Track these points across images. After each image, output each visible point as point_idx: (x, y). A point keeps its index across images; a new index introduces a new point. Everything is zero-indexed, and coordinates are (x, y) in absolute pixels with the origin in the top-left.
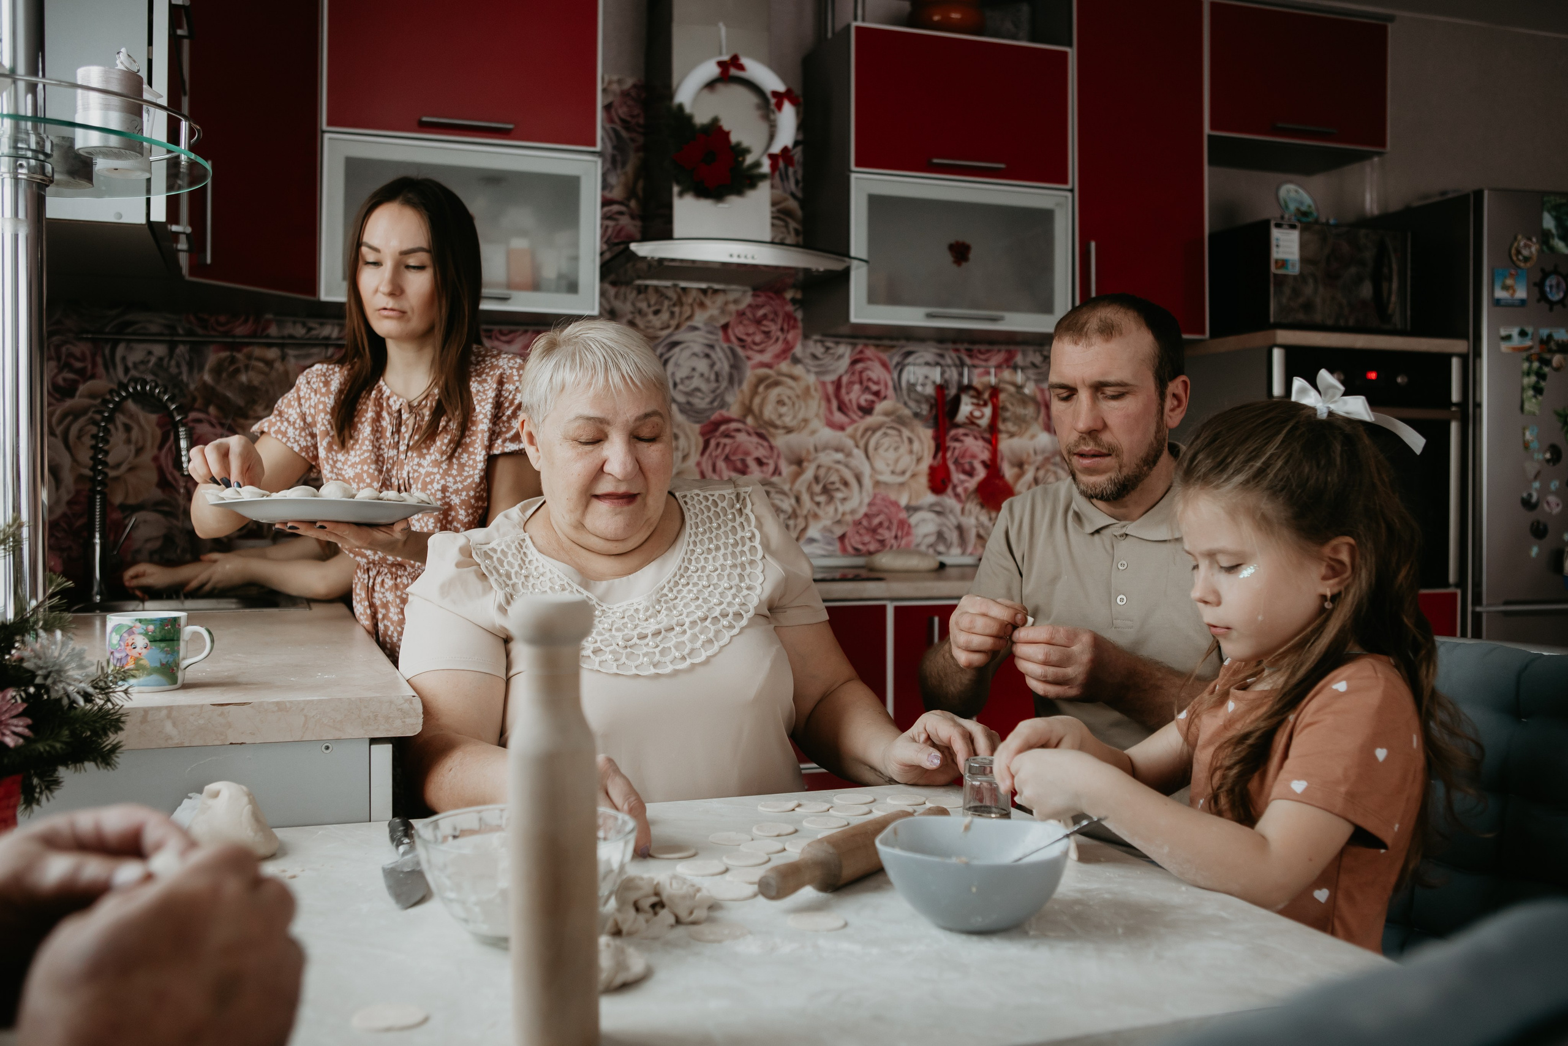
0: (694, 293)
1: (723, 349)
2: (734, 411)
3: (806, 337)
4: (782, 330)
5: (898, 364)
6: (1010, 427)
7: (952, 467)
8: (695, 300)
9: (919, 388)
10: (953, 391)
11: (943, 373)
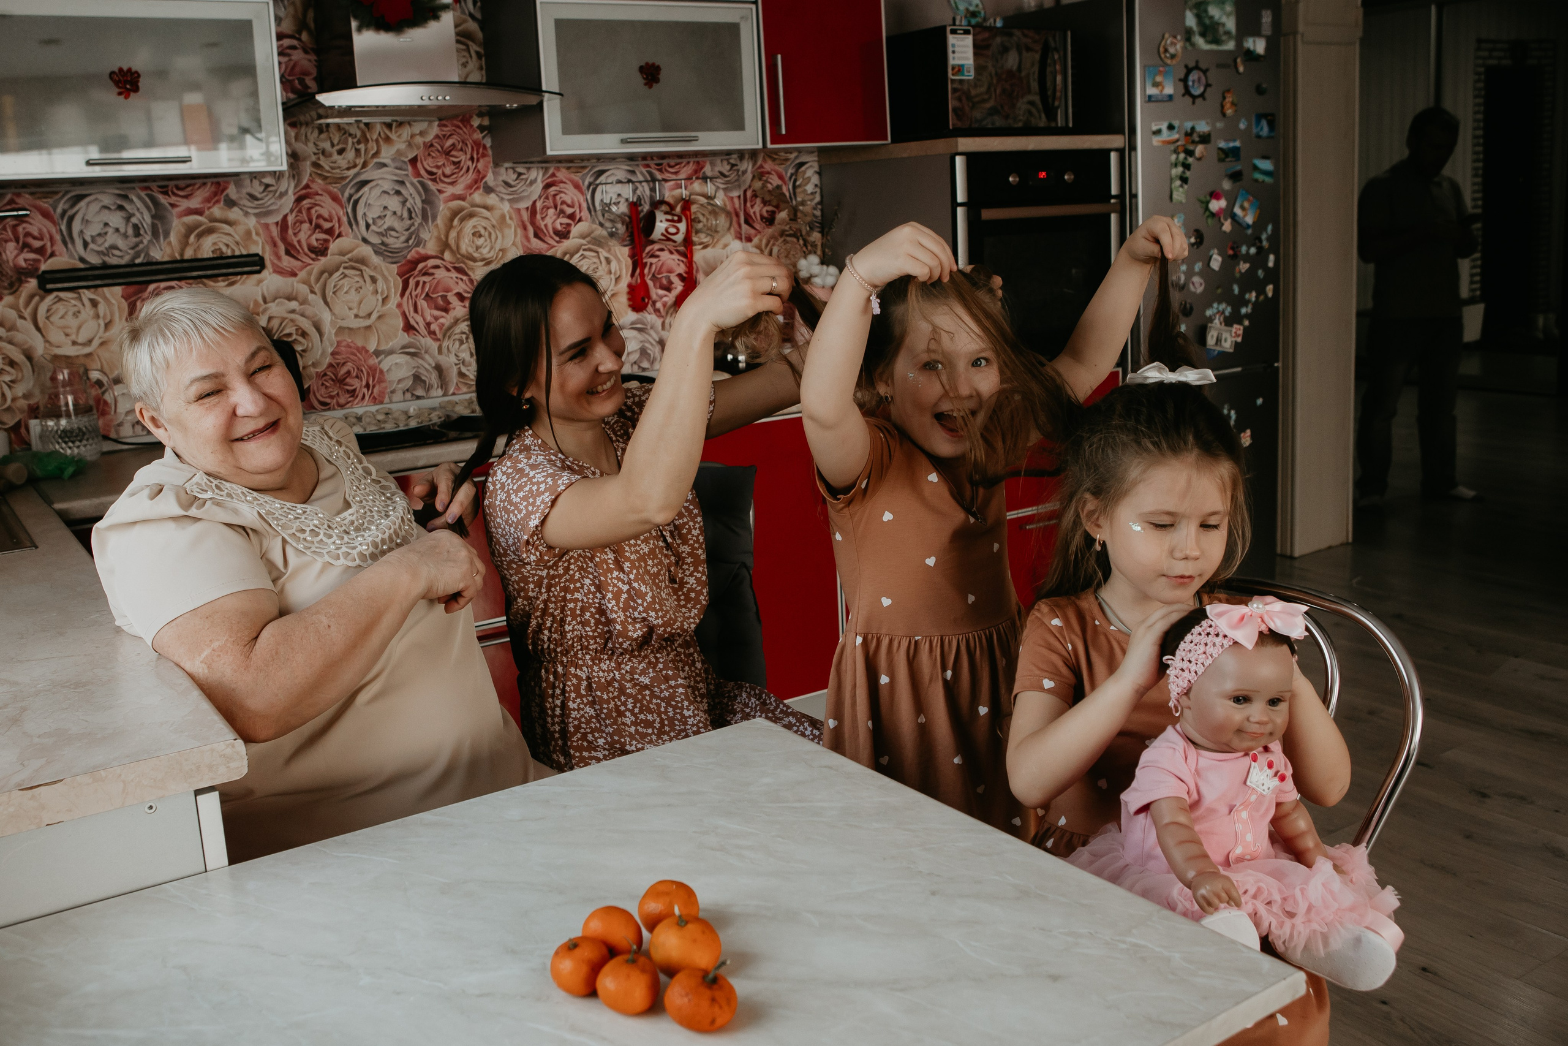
0: (378, 128)
1: (412, 184)
2: (431, 248)
3: (497, 165)
4: (472, 159)
5: (590, 184)
6: (703, 238)
7: (650, 283)
8: (380, 134)
9: (614, 208)
10: (646, 208)
11: (635, 190)
